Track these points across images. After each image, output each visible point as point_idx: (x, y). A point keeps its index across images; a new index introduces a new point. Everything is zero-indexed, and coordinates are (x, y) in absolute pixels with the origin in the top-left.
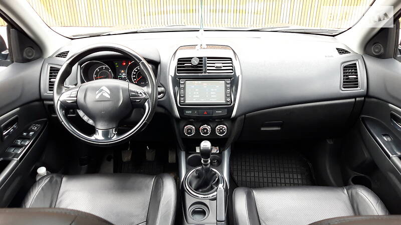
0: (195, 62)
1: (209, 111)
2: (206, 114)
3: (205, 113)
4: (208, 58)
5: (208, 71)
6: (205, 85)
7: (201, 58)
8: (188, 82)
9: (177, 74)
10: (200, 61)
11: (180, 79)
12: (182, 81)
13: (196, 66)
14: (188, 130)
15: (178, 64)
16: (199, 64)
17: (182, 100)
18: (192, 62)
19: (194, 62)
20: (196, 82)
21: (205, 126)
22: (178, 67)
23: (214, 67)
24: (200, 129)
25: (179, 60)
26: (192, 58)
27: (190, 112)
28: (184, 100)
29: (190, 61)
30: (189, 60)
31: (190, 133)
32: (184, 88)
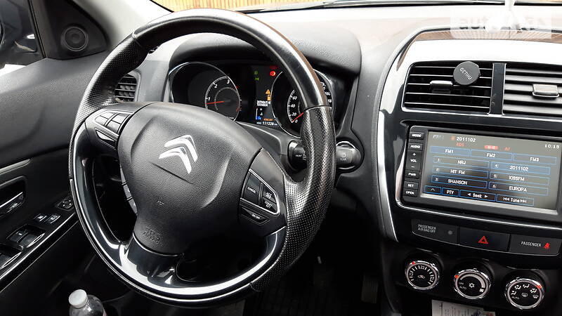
0: (466, 77)
1: (496, 235)
2: (484, 246)
3: (483, 240)
4: (511, 65)
5: (506, 107)
6: (492, 151)
7: (485, 66)
8: (435, 137)
9: (404, 109)
10: (483, 73)
11: (411, 124)
12: (417, 131)
13: (467, 89)
14: (418, 272)
15: (410, 79)
16: (479, 82)
17: (410, 189)
18: (455, 75)
19: (463, 76)
20: (460, 138)
21: (472, 272)
22: (409, 88)
23: (529, 94)
24: (457, 277)
25: (416, 68)
26: (456, 63)
27: (432, 229)
28: (417, 190)
29: (451, 72)
30: (446, 68)
31: (424, 283)
32: (420, 155)
